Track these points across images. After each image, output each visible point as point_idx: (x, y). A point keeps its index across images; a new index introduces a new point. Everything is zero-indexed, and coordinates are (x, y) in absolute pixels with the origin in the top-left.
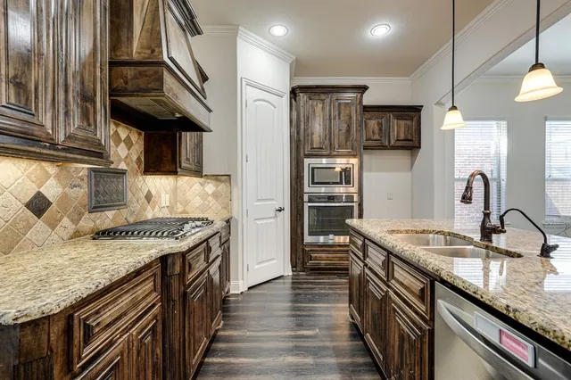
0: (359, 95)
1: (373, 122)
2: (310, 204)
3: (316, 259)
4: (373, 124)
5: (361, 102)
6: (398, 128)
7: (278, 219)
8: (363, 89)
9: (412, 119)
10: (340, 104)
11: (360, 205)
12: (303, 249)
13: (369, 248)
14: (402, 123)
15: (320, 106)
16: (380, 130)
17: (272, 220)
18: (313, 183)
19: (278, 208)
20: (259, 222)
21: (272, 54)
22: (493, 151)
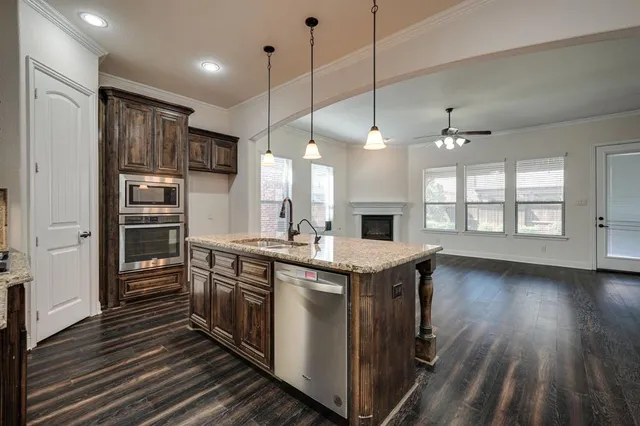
0: (185, 117)
1: (197, 144)
2: (127, 227)
3: (135, 288)
4: (196, 145)
5: (186, 123)
6: (219, 154)
7: (83, 246)
8: (188, 111)
9: (230, 147)
10: (164, 121)
11: (186, 225)
12: (118, 280)
13: (217, 257)
14: (223, 149)
15: (141, 117)
16: (203, 153)
17: (75, 249)
18: (132, 202)
19: (82, 233)
20: (55, 253)
21: (81, 43)
22: (284, 181)
